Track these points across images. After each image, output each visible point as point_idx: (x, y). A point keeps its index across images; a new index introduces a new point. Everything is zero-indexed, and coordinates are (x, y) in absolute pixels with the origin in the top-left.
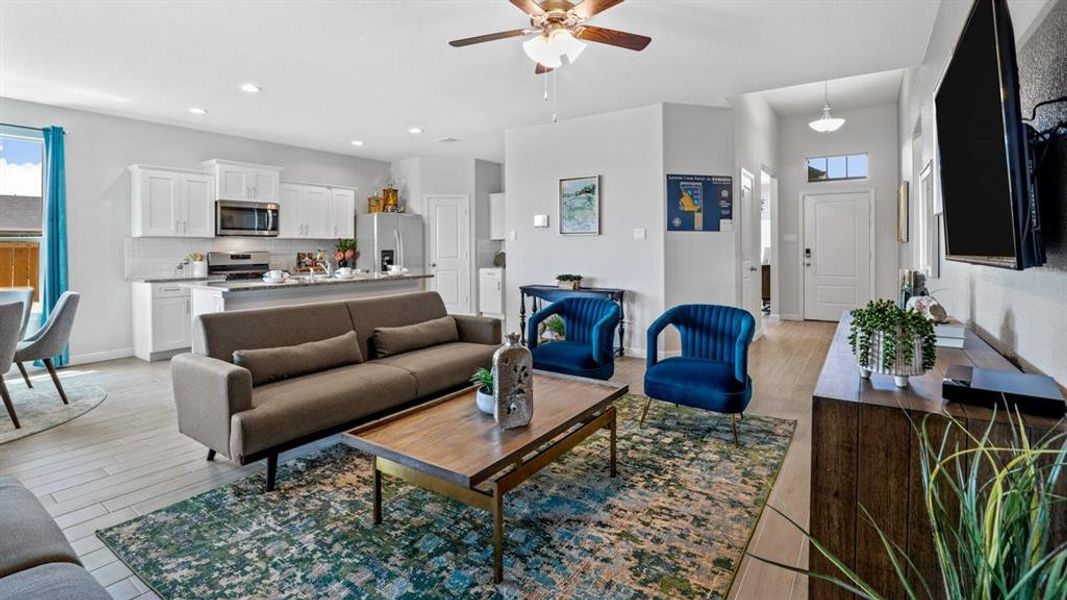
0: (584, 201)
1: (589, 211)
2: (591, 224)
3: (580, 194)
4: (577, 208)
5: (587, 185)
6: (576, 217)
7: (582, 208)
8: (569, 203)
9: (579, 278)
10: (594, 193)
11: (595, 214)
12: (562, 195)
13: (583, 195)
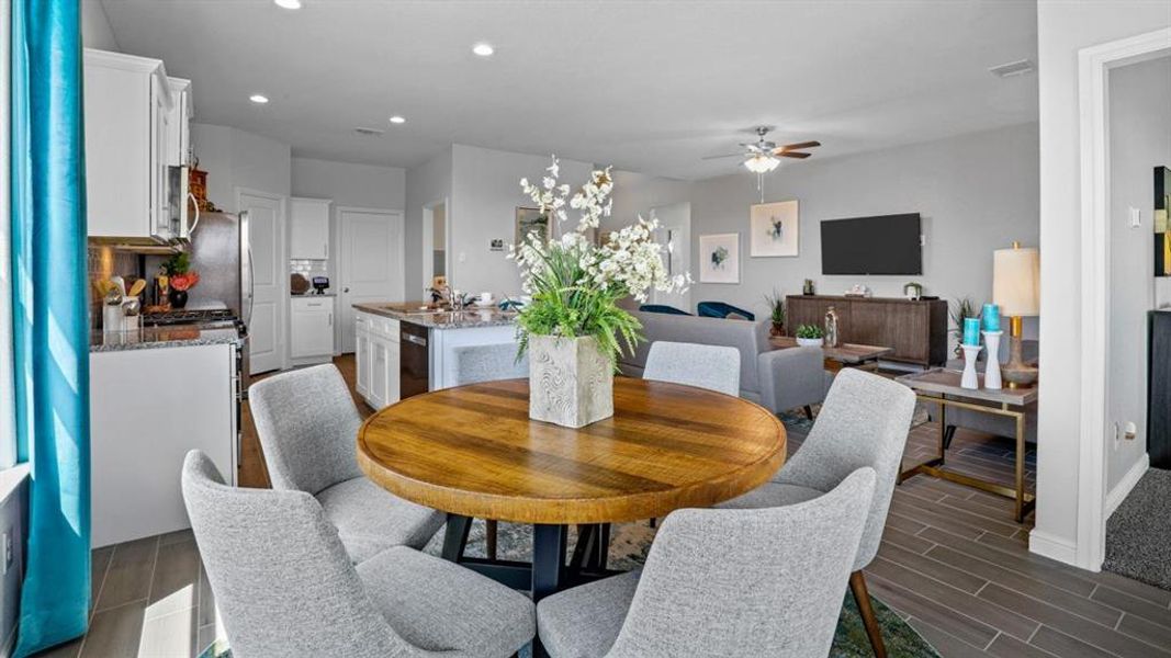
8: (525, 230)
10: (547, 224)
13: (538, 224)
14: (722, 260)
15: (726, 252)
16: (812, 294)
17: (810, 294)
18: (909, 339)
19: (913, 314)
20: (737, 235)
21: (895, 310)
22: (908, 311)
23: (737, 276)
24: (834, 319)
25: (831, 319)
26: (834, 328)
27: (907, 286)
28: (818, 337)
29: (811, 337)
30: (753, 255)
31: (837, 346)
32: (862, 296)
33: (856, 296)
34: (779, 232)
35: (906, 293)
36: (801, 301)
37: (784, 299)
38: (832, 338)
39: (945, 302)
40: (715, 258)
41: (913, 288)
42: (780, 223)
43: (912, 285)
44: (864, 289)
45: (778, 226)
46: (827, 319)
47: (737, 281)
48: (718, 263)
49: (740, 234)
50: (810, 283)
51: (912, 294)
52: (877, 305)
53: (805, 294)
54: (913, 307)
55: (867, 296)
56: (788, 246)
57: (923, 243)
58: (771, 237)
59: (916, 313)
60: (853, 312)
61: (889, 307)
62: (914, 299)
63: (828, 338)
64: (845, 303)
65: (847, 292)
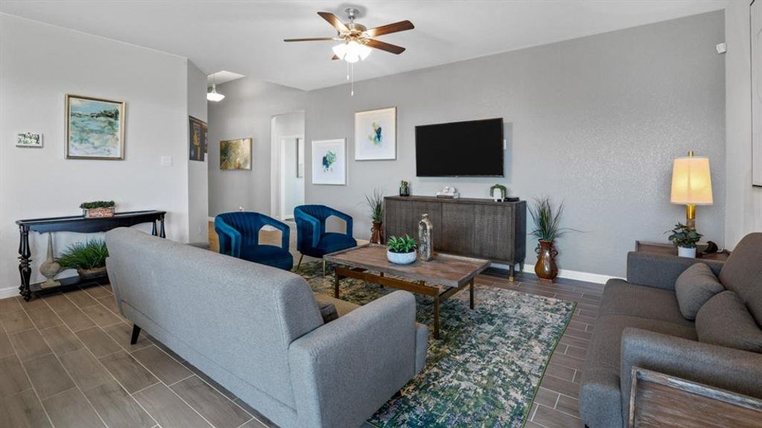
0: (103, 125)
1: (109, 136)
2: (111, 149)
3: (98, 116)
4: (92, 131)
5: (107, 109)
6: (91, 140)
7: (101, 132)
8: (81, 124)
9: (112, 204)
10: (116, 118)
11: (117, 139)
12: (69, 113)
13: (102, 119)
14: (331, 163)
15: (334, 155)
16: (408, 195)
17: (405, 193)
18: (495, 240)
19: (499, 216)
20: (343, 140)
21: (483, 212)
22: (495, 213)
23: (344, 179)
24: (428, 227)
25: (425, 228)
26: (427, 239)
27: (493, 188)
28: (411, 250)
29: (403, 251)
30: (357, 159)
31: (431, 259)
32: (451, 197)
33: (446, 197)
34: (379, 137)
35: (492, 194)
36: (397, 202)
37: (383, 200)
38: (425, 250)
39: (525, 202)
40: (326, 162)
41: (499, 189)
42: (380, 128)
43: (498, 186)
44: (453, 190)
45: (379, 131)
46: (421, 228)
47: (343, 183)
48: (327, 166)
49: (346, 139)
50: (405, 184)
51: (498, 195)
52: (465, 207)
53: (401, 195)
54: (500, 208)
55: (456, 197)
56: (387, 150)
57: (505, 147)
58: (373, 142)
59: (503, 214)
60: (444, 214)
61: (478, 208)
62: (499, 200)
63: (422, 248)
64: (436, 204)
65: (438, 194)
